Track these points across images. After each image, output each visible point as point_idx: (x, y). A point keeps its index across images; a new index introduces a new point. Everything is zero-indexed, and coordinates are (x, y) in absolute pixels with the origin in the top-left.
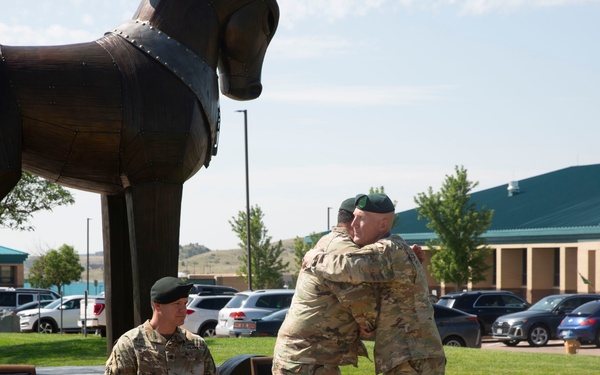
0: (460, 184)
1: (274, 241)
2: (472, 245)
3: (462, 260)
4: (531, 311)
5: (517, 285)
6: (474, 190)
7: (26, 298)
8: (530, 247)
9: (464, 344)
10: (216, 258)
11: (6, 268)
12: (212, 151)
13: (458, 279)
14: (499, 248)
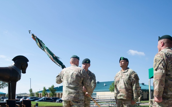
0: (53, 86)
1: (33, 92)
2: (54, 93)
3: (53, 94)
4: (60, 99)
5: (59, 97)
6: (54, 87)
7: (5, 98)
8: (60, 93)
9: (52, 102)
10: (28, 94)
11: (4, 95)
12: (20, 79)
13: (53, 96)
14: (57, 93)
